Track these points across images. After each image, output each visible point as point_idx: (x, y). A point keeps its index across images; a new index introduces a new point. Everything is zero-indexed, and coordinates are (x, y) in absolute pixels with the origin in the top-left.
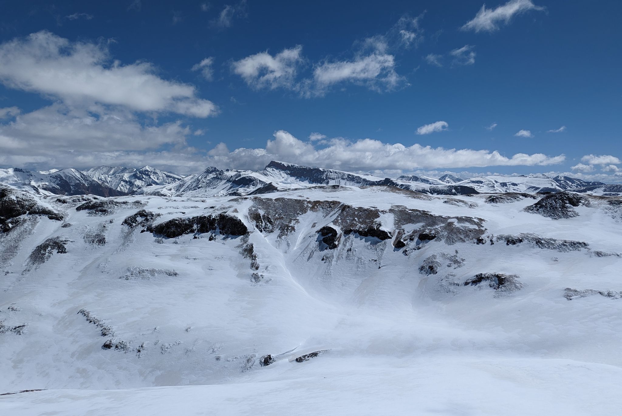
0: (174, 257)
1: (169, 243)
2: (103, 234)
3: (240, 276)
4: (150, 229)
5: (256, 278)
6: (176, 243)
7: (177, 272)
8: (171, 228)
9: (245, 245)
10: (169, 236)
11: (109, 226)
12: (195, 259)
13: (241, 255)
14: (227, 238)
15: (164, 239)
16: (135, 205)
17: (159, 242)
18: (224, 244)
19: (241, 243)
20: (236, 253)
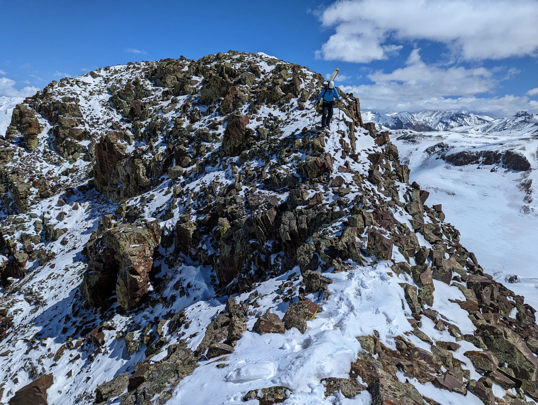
0: (456, 181)
1: (455, 170)
2: (409, 158)
3: (511, 205)
4: (443, 158)
5: (526, 210)
6: (461, 170)
7: (455, 193)
8: (460, 158)
9: (524, 180)
10: (456, 164)
11: (414, 152)
12: (473, 185)
13: (518, 188)
14: (509, 171)
15: (452, 167)
16: (437, 138)
17: (447, 168)
18: (504, 176)
19: (521, 178)
20: (513, 186)
